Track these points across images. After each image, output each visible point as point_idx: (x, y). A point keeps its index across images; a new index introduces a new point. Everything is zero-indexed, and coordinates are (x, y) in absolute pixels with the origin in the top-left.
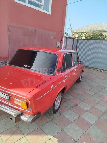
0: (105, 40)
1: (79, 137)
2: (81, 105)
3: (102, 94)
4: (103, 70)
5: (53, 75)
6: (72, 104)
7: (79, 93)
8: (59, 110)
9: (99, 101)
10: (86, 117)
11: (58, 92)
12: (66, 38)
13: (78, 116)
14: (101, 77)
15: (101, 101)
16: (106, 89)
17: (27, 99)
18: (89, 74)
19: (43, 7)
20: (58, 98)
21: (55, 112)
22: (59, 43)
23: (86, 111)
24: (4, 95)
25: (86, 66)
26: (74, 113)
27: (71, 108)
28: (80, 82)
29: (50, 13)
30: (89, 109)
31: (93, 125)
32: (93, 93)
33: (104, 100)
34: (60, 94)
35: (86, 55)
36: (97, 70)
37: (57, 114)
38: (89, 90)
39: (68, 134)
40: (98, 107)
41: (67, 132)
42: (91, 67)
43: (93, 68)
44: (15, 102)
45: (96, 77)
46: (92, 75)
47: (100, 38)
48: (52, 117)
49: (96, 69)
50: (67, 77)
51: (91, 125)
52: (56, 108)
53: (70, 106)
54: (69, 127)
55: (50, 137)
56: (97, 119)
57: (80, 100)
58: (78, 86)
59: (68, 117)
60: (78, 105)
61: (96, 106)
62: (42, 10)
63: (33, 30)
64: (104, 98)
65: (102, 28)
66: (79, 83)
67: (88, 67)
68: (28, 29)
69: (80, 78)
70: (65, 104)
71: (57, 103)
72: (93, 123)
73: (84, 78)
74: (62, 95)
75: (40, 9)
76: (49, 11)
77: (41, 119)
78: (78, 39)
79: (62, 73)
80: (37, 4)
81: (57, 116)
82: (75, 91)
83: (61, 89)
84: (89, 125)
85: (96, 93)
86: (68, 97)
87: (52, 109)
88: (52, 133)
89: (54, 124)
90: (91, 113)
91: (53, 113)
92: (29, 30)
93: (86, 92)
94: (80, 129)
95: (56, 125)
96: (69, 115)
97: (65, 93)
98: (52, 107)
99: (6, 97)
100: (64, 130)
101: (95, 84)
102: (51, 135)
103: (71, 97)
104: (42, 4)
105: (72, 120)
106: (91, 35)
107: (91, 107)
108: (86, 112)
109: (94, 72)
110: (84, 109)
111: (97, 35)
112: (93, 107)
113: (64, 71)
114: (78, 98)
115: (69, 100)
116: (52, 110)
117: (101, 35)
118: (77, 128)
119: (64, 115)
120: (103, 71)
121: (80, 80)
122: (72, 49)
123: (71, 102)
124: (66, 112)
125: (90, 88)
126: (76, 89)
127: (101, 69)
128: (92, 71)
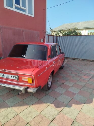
0: (78, 35)
1: (68, 101)
2: (67, 83)
3: (80, 75)
4: (79, 59)
6: (60, 84)
7: (64, 76)
9: (79, 79)
10: (71, 90)
12: (48, 36)
13: (65, 90)
14: (78, 64)
16: (83, 72)
17: (32, 75)
19: (27, 11)
21: (49, 89)
22: (43, 40)
23: (71, 87)
24: (13, 77)
26: (62, 88)
27: (60, 86)
28: (63, 68)
29: (33, 16)
30: (72, 85)
32: (74, 75)
33: (82, 78)
35: (64, 49)
36: (74, 59)
40: (79, 83)
41: (60, 100)
42: (69, 58)
44: (23, 79)
45: (74, 64)
47: (74, 34)
48: (47, 93)
51: (76, 94)
52: (49, 86)
54: (60, 97)
55: (49, 104)
56: (79, 90)
57: (65, 80)
58: (62, 71)
59: (58, 91)
60: (65, 83)
61: (77, 83)
62: (27, 13)
63: (21, 31)
64: (82, 77)
65: (75, 27)
66: (63, 70)
68: (17, 29)
69: (63, 65)
70: (54, 84)
72: (76, 93)
75: (26, 13)
76: (32, 15)
77: (39, 95)
78: (57, 36)
80: (23, 9)
81: (50, 92)
82: (60, 75)
83: (51, 72)
84: (74, 94)
85: (76, 75)
86: (56, 79)
89: (50, 96)
90: (74, 87)
92: (18, 30)
93: (69, 75)
96: (59, 90)
98: (47, 85)
99: (14, 77)
100: (57, 99)
101: (74, 69)
102: (49, 103)
103: (58, 79)
104: (27, 9)
105: (62, 93)
106: (67, 33)
109: (72, 61)
110: (69, 85)
111: (71, 32)
112: (75, 84)
113: (52, 58)
114: (63, 79)
115: (57, 81)
116: (47, 87)
117: (75, 32)
118: (66, 97)
119: (56, 91)
120: (79, 60)
122: (54, 43)
123: (59, 82)
124: (56, 89)
125: (71, 72)
126: (61, 73)
127: (77, 59)
128: (70, 60)
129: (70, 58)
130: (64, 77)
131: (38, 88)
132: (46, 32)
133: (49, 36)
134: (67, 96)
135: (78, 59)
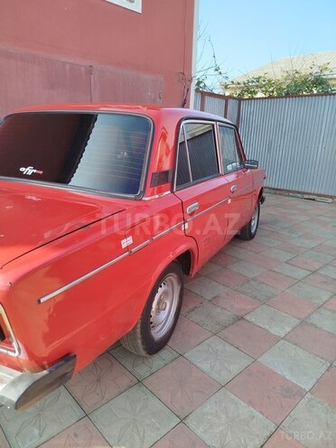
2: (260, 318)
3: (333, 275)
4: (331, 197)
5: (135, 199)
6: (225, 316)
7: (251, 276)
8: (171, 340)
9: (325, 298)
10: (278, 361)
11: (161, 267)
13: (246, 362)
14: (328, 220)
15: (332, 297)
18: (284, 211)
20: (165, 293)
21: (154, 347)
23: (277, 339)
25: (274, 189)
26: (229, 348)
27: (220, 330)
28: (252, 237)
29: (137, 7)
30: (288, 329)
31: (309, 395)
32: (301, 273)
34: (173, 278)
36: (311, 197)
37: (165, 354)
38: (286, 262)
39: (206, 437)
40: (324, 322)
41: (199, 431)
42: (289, 191)
43: (296, 194)
45: (307, 218)
46: (294, 214)
48: (142, 370)
49: (306, 196)
50: (199, 211)
51: (300, 393)
53: (218, 324)
54: (208, 407)
56: (325, 368)
57: (255, 298)
58: (245, 250)
59: (205, 366)
60: (247, 317)
61: (315, 319)
63: (83, 69)
66: (251, 242)
67: (280, 190)
68: (64, 64)
69: (254, 223)
70: (195, 317)
71: (163, 315)
72: (306, 385)
73: (265, 223)
74: (181, 282)
76: (133, 2)
77: (98, 380)
78: (240, 99)
79: (172, 192)
81: (162, 363)
82: (235, 268)
84: (294, 393)
85: (314, 272)
86: (208, 289)
87: (139, 336)
88: (137, 437)
89: (150, 396)
90: (296, 344)
91: (143, 353)
92: (68, 66)
93: (276, 270)
94: (257, 413)
95: (154, 404)
96: (213, 358)
97: (193, 273)
98: (139, 331)
100: (188, 421)
101: (307, 241)
103: (221, 290)
105: (224, 377)
107: (298, 322)
108: (279, 344)
109: (302, 204)
110: (272, 331)
112: (303, 323)
113: (181, 186)
114: (246, 293)
115: (214, 300)
116: (139, 341)
117: (319, 81)
118: (245, 410)
119: (192, 360)
120: (330, 200)
121: (253, 231)
123: (218, 310)
124: (197, 348)
125: (288, 256)
126: (239, 260)
127: (324, 196)
128: (293, 201)
129: (293, 192)
130: (253, 279)
131: (45, 372)
132: (191, 81)
133: (207, 99)
134: (250, 403)
135: (328, 196)
